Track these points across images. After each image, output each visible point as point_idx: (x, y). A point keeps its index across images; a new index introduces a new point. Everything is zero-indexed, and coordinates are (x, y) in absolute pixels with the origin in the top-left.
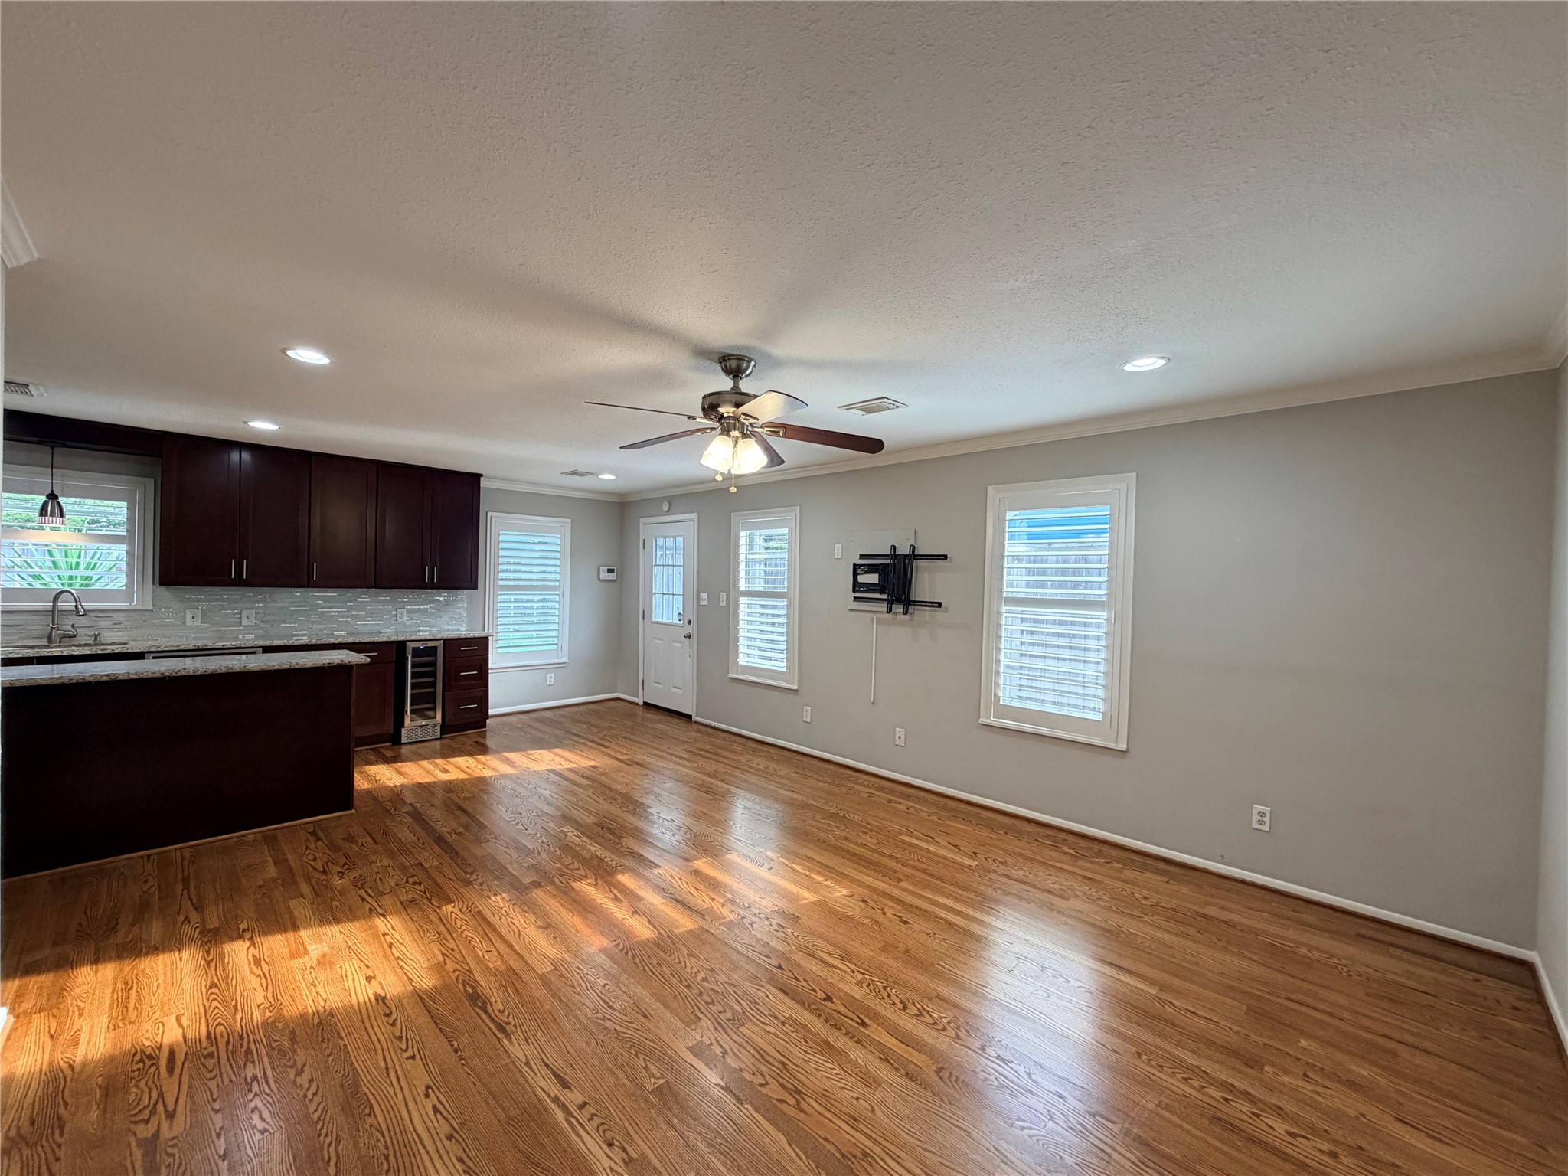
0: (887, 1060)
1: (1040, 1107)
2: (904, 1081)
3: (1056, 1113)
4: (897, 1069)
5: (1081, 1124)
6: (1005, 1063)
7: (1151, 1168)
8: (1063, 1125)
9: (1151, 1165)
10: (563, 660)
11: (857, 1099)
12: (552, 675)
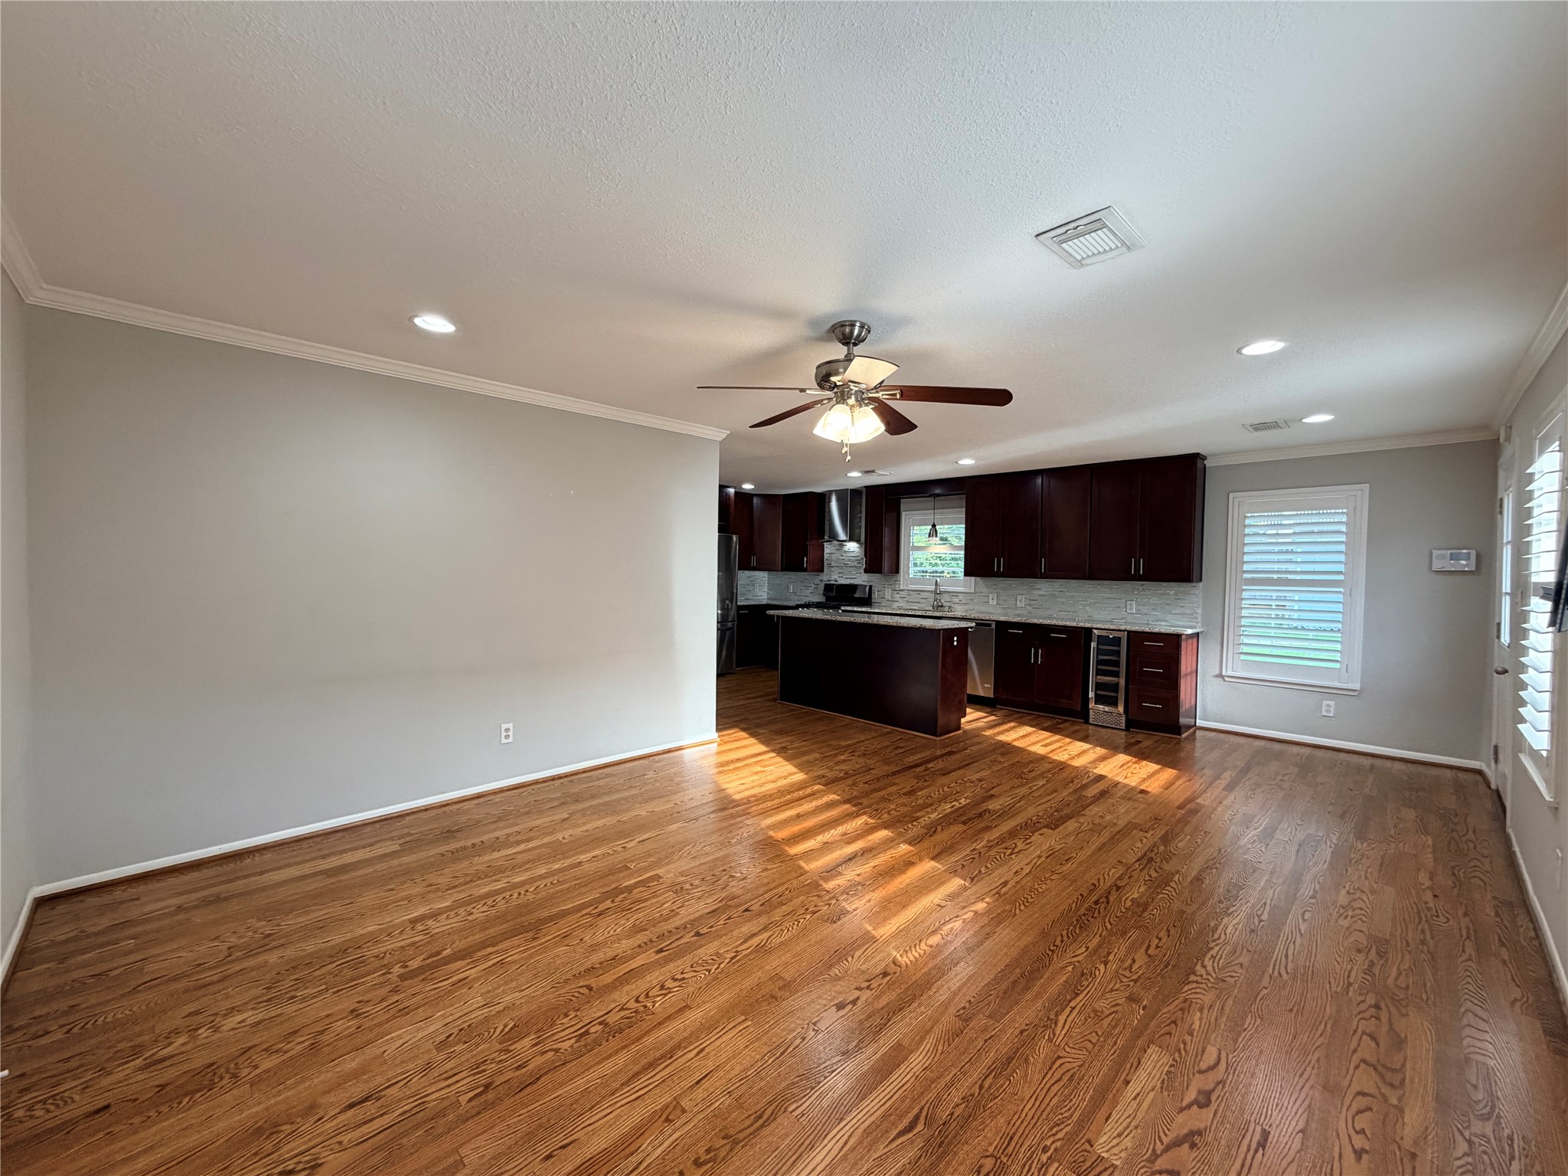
0: (614, 959)
1: (518, 1046)
2: (588, 965)
3: (505, 1057)
4: (601, 963)
5: (484, 1071)
6: (580, 1035)
7: (413, 1108)
8: (492, 1056)
9: (417, 1109)
10: (1351, 686)
11: (582, 940)
12: (1332, 703)
